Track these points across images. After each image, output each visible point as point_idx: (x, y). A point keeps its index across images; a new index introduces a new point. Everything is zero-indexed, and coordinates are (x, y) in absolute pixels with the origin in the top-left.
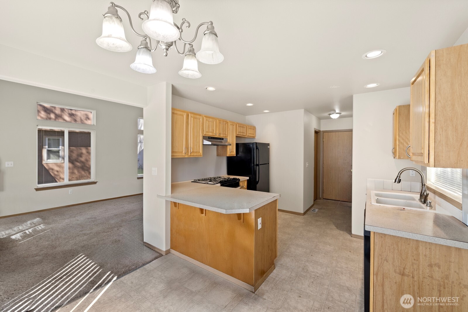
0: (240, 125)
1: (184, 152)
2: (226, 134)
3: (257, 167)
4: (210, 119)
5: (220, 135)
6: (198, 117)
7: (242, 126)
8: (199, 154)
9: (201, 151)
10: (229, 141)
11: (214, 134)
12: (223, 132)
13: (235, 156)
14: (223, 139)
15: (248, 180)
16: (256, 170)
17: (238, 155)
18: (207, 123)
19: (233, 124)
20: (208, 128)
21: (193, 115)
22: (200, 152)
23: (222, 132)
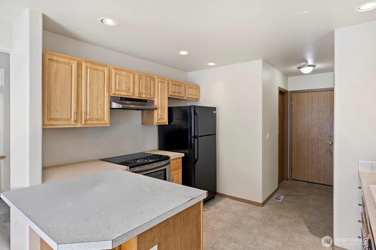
0: (174, 83)
1: (73, 119)
2: (152, 94)
3: (196, 140)
4: (123, 72)
5: (141, 96)
6: (99, 67)
7: (177, 84)
8: (103, 122)
9: (107, 118)
10: (156, 103)
11: (130, 94)
12: (146, 90)
13: (167, 124)
14: (146, 101)
15: (183, 157)
16: (194, 144)
17: (172, 123)
18: (117, 77)
19: (163, 81)
20: (119, 85)
21: (89, 65)
22: (105, 119)
23: (144, 91)
